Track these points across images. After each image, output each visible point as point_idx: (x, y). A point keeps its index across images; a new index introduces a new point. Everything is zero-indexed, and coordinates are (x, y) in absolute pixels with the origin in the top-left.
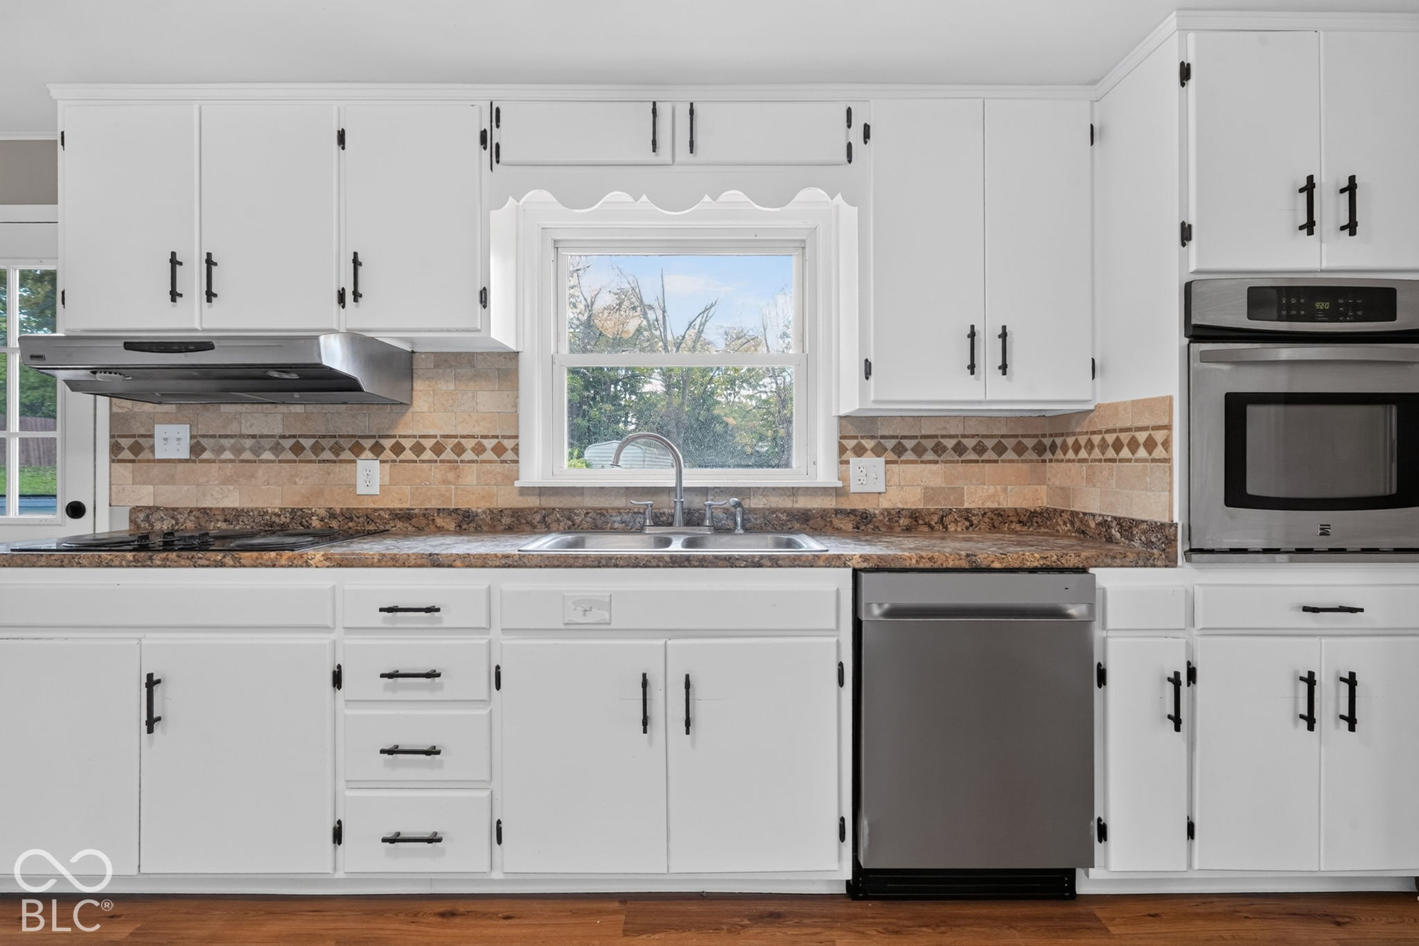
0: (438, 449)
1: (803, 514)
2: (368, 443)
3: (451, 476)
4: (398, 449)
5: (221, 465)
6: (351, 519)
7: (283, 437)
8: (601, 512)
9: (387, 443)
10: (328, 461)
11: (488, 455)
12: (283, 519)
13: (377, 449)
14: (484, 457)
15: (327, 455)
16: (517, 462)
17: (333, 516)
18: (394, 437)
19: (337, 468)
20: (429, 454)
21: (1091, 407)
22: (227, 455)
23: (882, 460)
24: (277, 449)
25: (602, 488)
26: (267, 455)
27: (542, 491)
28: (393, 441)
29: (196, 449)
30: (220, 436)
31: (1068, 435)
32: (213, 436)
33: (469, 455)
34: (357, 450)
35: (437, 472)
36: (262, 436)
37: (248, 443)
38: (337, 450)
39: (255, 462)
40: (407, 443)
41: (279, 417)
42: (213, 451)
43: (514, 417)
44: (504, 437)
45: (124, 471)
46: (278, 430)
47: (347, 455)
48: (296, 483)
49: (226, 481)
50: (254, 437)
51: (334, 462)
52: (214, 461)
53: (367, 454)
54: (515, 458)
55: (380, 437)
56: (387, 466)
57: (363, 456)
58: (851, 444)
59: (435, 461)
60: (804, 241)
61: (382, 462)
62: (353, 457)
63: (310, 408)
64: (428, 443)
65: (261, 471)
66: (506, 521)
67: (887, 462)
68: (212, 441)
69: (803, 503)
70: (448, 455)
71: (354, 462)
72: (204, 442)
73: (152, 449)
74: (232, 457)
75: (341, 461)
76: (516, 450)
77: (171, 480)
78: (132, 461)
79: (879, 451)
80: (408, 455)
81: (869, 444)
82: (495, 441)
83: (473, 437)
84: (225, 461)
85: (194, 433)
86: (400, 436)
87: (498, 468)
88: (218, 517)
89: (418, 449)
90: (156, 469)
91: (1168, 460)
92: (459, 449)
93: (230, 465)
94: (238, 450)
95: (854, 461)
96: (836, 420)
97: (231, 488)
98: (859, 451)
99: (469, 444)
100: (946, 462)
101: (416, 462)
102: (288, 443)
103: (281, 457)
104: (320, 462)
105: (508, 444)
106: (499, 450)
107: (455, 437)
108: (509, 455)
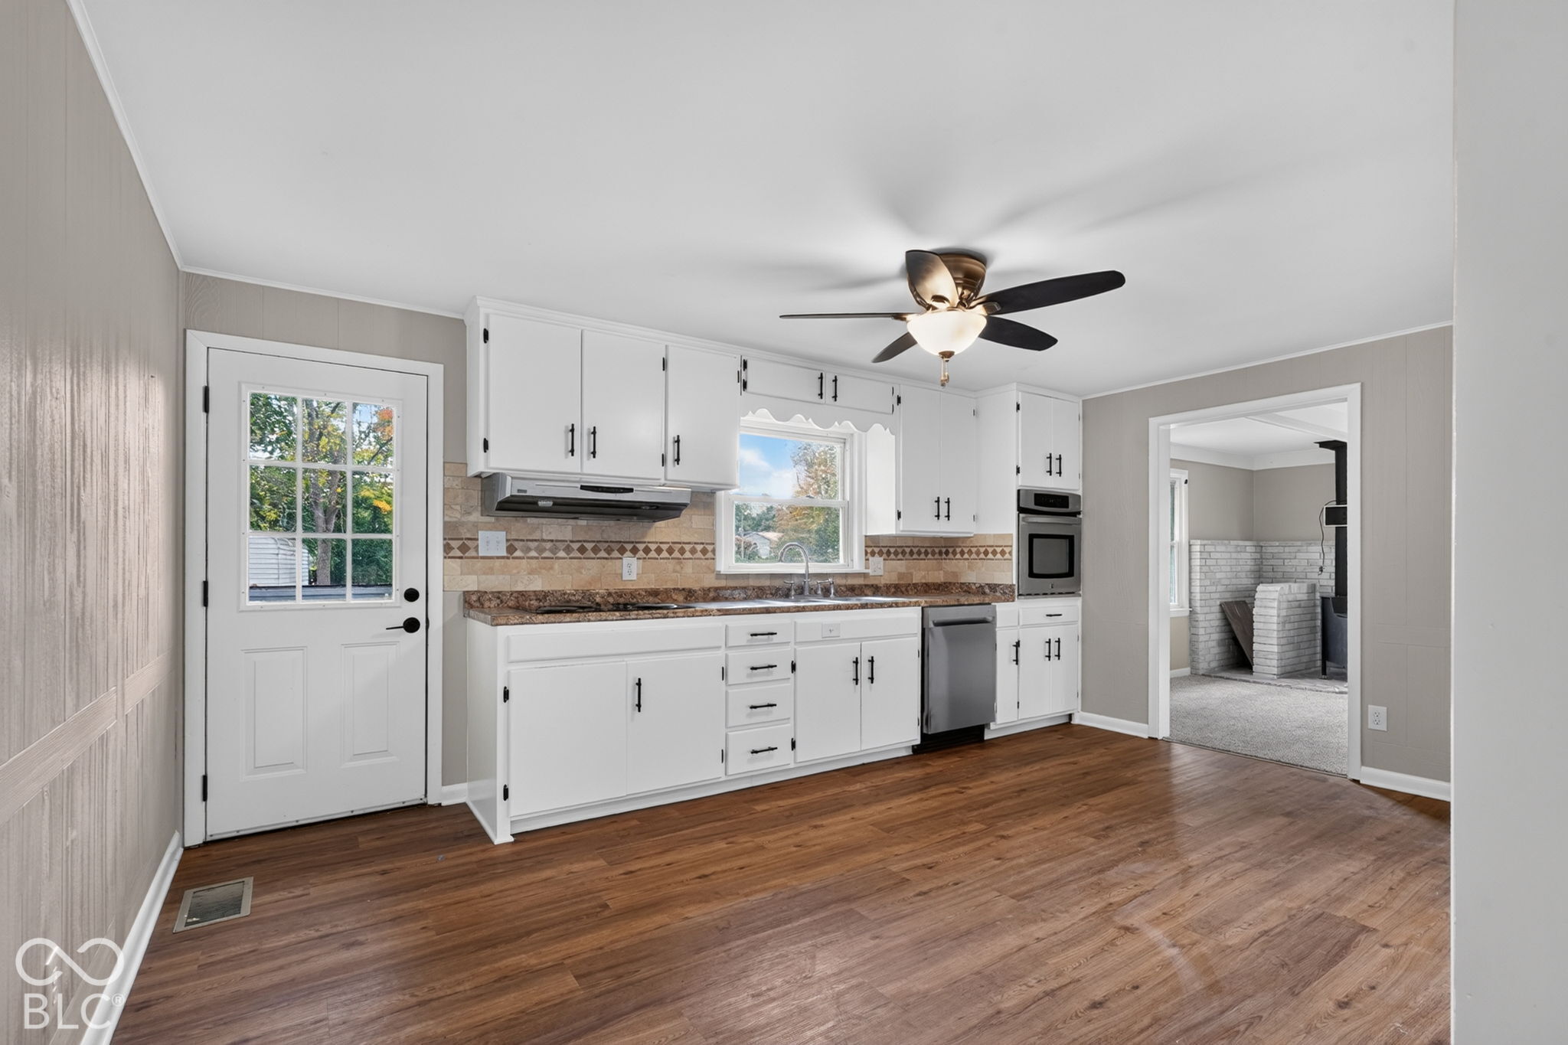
0: (670, 551)
1: (850, 585)
2: (629, 547)
3: (678, 568)
4: (647, 550)
5: (529, 560)
6: (621, 596)
7: (572, 542)
8: (761, 589)
9: (641, 547)
10: (604, 558)
11: (699, 555)
12: (577, 597)
13: (635, 551)
14: (696, 556)
15: (603, 554)
16: (714, 559)
17: (610, 594)
18: (645, 542)
19: (610, 563)
20: (665, 554)
21: (972, 535)
22: (533, 554)
23: (882, 558)
24: (568, 550)
25: (758, 574)
26: (562, 554)
27: (728, 577)
28: (643, 546)
29: (511, 549)
30: (527, 540)
31: (957, 547)
32: (523, 540)
33: (688, 555)
34: (622, 551)
35: (670, 565)
36: (557, 541)
37: (548, 545)
38: (609, 551)
39: (553, 558)
40: (653, 547)
41: (570, 528)
42: (522, 551)
43: (712, 532)
44: (707, 544)
45: (455, 564)
46: (569, 536)
47: (616, 554)
48: (581, 573)
49: (532, 572)
50: (552, 541)
51: (606, 558)
52: (523, 558)
53: (628, 553)
54: (713, 556)
55: (637, 543)
56: (641, 561)
57: (625, 555)
58: (869, 550)
59: (669, 559)
60: (845, 439)
61: (638, 558)
62: (620, 556)
63: (591, 522)
64: (664, 547)
65: (557, 565)
66: (712, 595)
67: (884, 560)
68: (521, 543)
69: (850, 582)
70: (676, 554)
71: (621, 558)
72: (516, 544)
73: (476, 548)
74: (536, 555)
75: (611, 558)
76: (714, 551)
77: (490, 571)
78: (461, 558)
79: (881, 553)
80: (653, 554)
81: (877, 550)
82: (702, 546)
83: (689, 543)
84: (532, 558)
85: (509, 538)
86: (649, 542)
87: (704, 563)
88: (532, 597)
89: (659, 551)
90: (479, 564)
91: (1010, 559)
92: (682, 551)
93: (536, 561)
94: (541, 550)
95: (871, 558)
96: (864, 538)
97: (536, 576)
98: (873, 554)
99: (687, 547)
100: (906, 559)
101: (657, 559)
102: (575, 546)
103: (571, 555)
104: (598, 558)
105: (710, 548)
106: (704, 551)
107: (680, 543)
108: (709, 555)
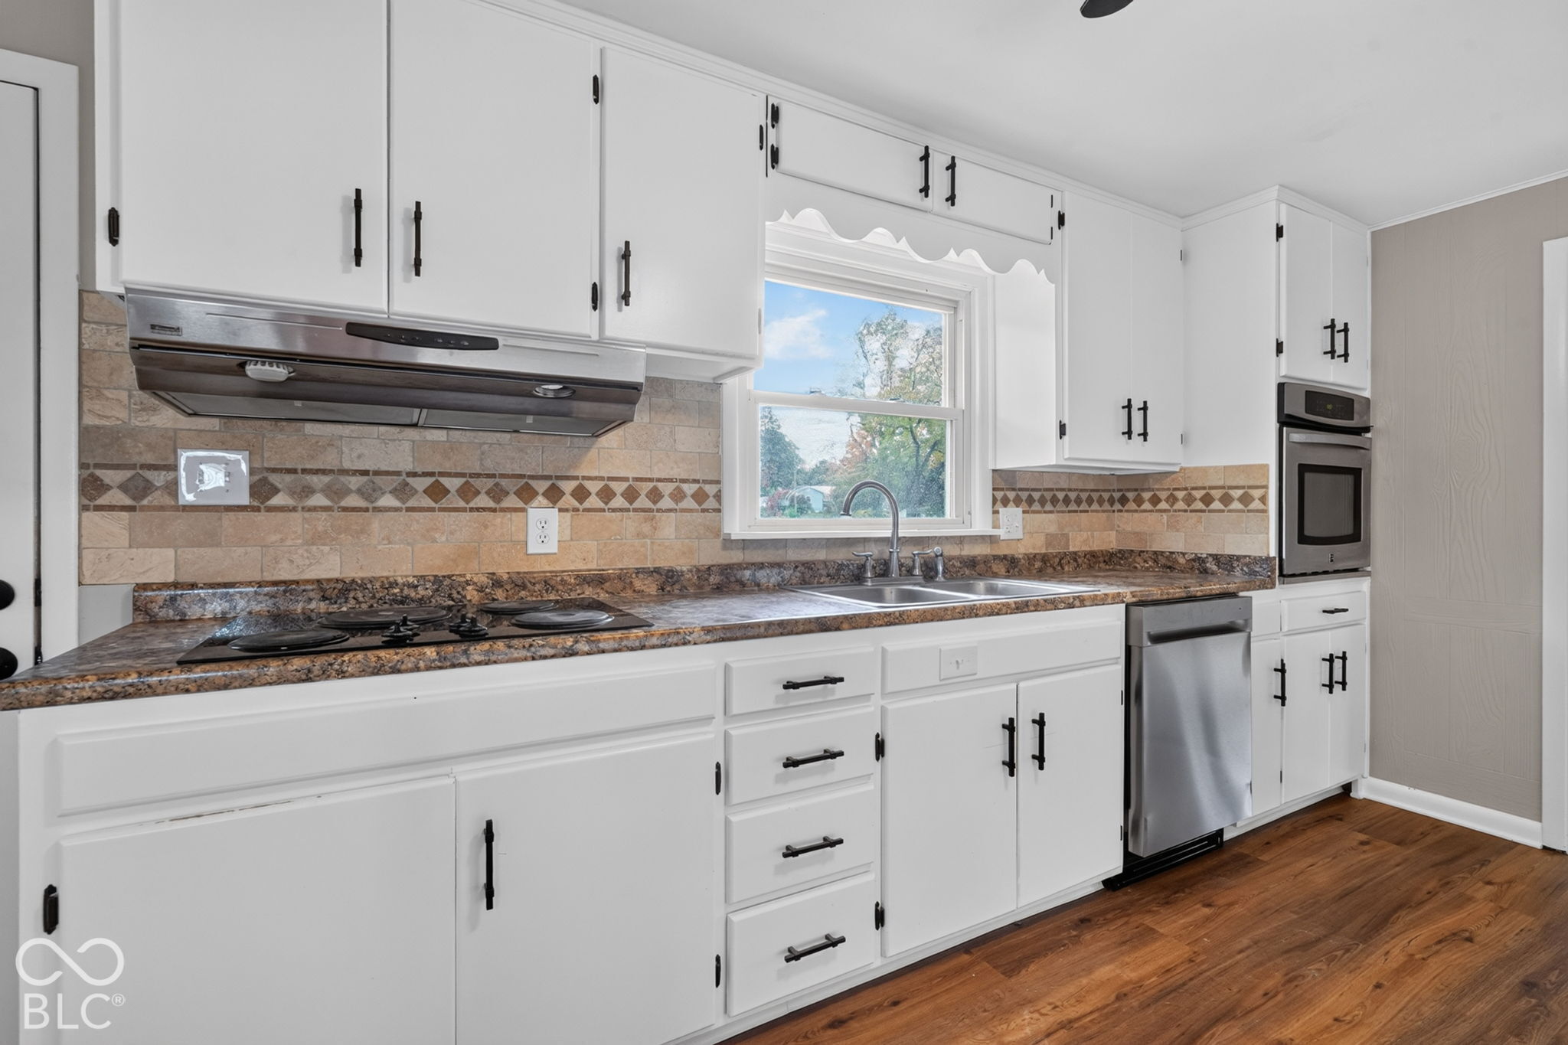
0: (631, 495)
1: (971, 561)
2: (541, 486)
3: (646, 528)
4: (581, 494)
5: (307, 515)
6: (524, 587)
7: (414, 474)
8: (808, 565)
9: (568, 487)
10: (484, 509)
11: (689, 503)
12: (421, 592)
13: (554, 495)
14: (684, 504)
15: (483, 501)
16: (719, 511)
17: (497, 583)
18: (576, 478)
19: (498, 519)
20: (619, 502)
21: (1177, 469)
22: (319, 500)
23: (1020, 510)
24: (403, 491)
25: (805, 539)
26: (387, 501)
27: (745, 544)
28: (574, 484)
29: (261, 489)
30: (304, 471)
31: (1143, 490)
32: (293, 471)
33: (666, 503)
34: (527, 494)
35: (631, 523)
36: (377, 473)
37: (355, 482)
38: (498, 494)
39: (366, 510)
40: (593, 487)
41: (407, 446)
42: (292, 493)
43: (717, 460)
44: (705, 482)
45: (113, 527)
46: (407, 465)
47: (512, 501)
48: (434, 541)
49: (317, 538)
50: (365, 473)
51: (493, 510)
52: (294, 509)
53: (541, 500)
54: (717, 506)
55: (558, 478)
56: (568, 515)
57: (535, 503)
58: (999, 495)
59: (628, 510)
60: (957, 302)
61: (560, 510)
62: (521, 504)
63: (456, 435)
64: (619, 488)
65: (376, 523)
66: (714, 579)
67: (1024, 512)
68: (288, 478)
69: (969, 551)
70: (643, 502)
71: (523, 510)
72: (274, 479)
73: (173, 488)
74: (326, 502)
75: (504, 510)
76: (718, 497)
77: (212, 539)
78: (131, 509)
79: (1018, 502)
80: (593, 501)
81: (1011, 495)
82: (695, 486)
83: (671, 480)
84: (314, 509)
85: (257, 465)
86: (584, 478)
87: (699, 517)
88: (312, 594)
89: (606, 494)
90: (180, 524)
91: (1265, 511)
92: (655, 495)
93: (324, 515)
94: (336, 493)
95: (1002, 510)
96: (990, 474)
97: (326, 549)
98: (1005, 502)
99: (667, 489)
100: (1058, 512)
101: (604, 510)
102: (421, 484)
103: (411, 503)
104: (472, 510)
105: (710, 489)
106: (700, 497)
107: (650, 480)
108: (711, 503)
